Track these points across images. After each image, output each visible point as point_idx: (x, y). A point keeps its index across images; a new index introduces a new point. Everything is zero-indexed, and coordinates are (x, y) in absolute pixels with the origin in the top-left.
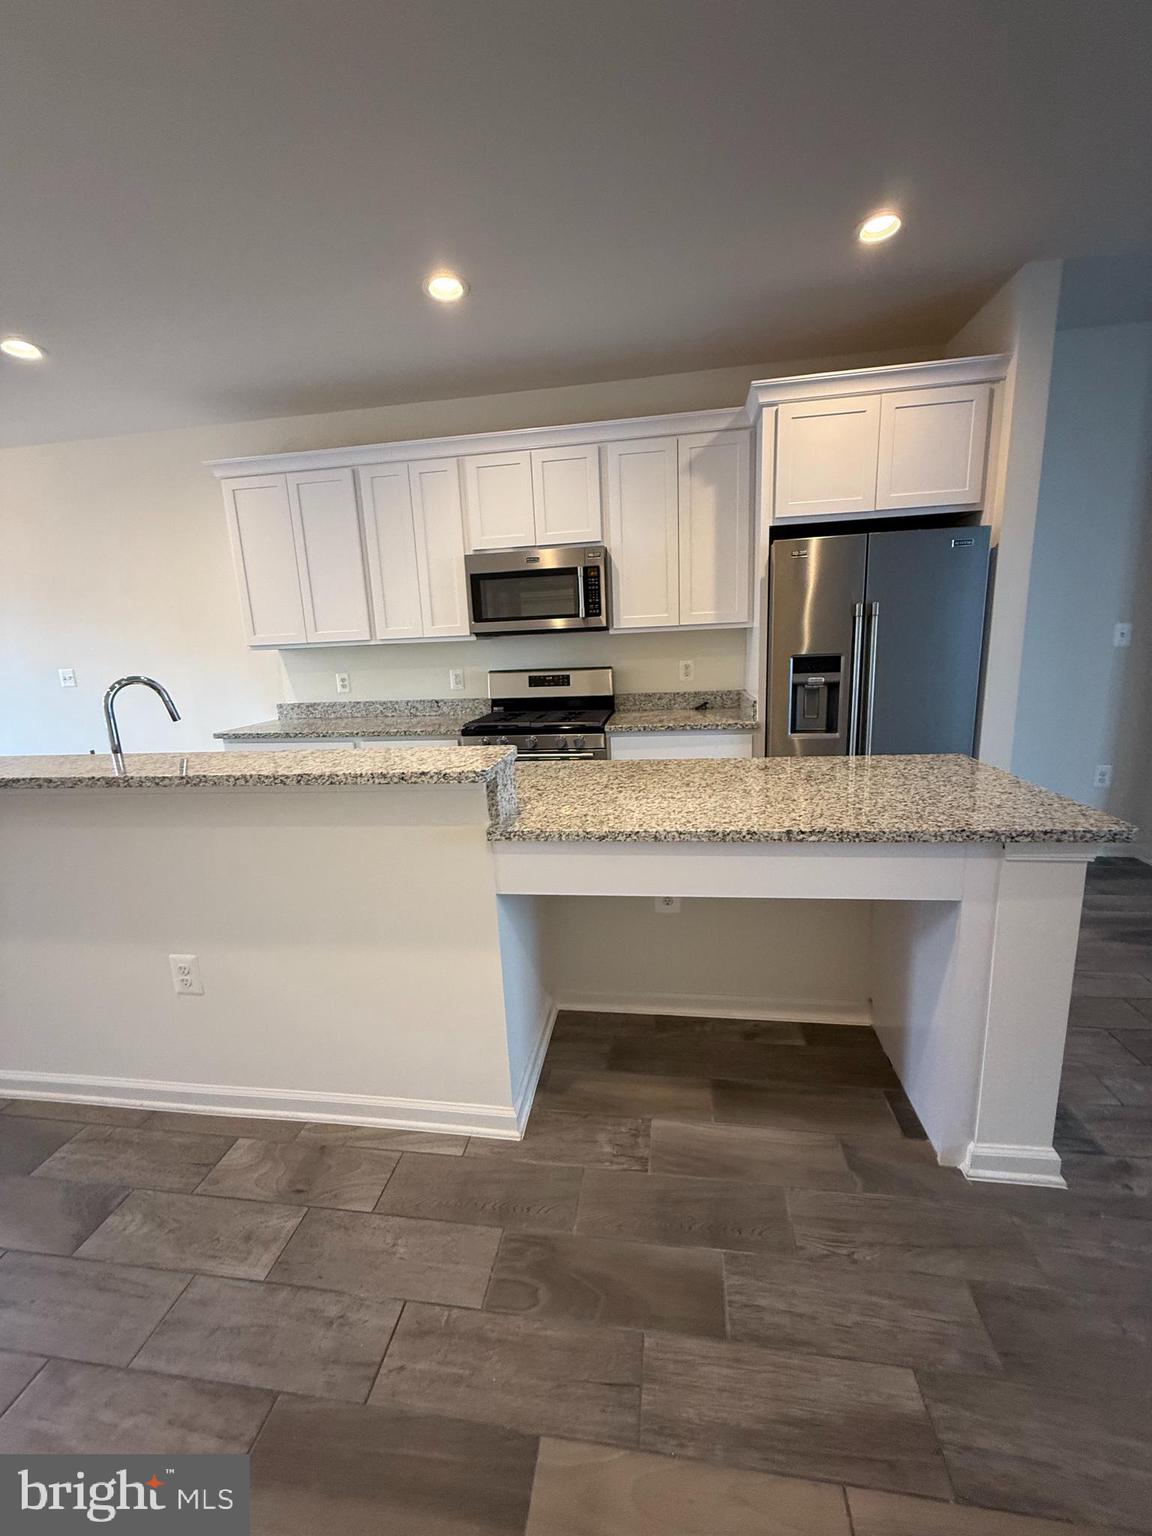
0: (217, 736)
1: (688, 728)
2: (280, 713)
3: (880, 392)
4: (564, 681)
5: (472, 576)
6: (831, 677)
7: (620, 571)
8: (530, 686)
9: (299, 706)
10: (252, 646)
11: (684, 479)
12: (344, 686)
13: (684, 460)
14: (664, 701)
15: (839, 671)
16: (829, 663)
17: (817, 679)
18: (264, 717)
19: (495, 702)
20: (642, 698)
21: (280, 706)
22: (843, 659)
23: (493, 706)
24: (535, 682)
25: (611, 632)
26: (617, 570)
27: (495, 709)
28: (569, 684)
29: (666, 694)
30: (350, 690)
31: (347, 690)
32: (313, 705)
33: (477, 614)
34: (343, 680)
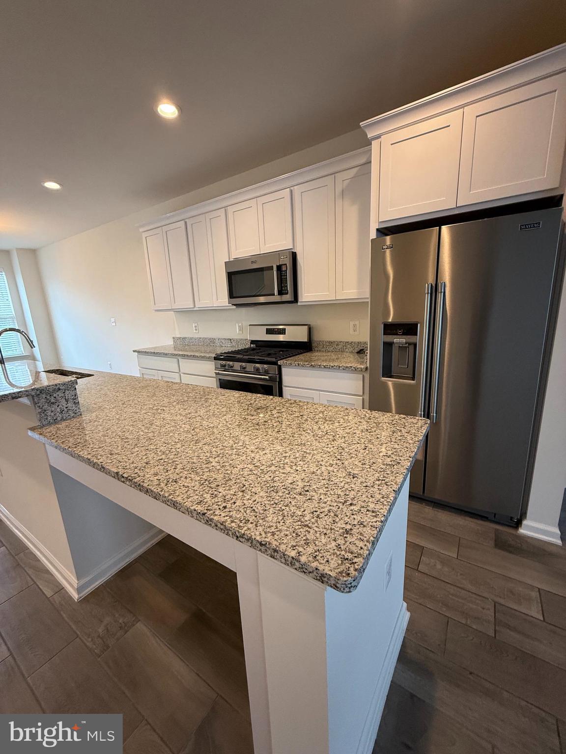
0: (134, 351)
1: (323, 367)
2: (174, 341)
3: (462, 106)
4: (282, 332)
5: (228, 273)
6: (411, 339)
7: (302, 266)
8: (267, 334)
9: (180, 338)
10: (156, 310)
11: (339, 202)
12: (196, 330)
13: (339, 189)
14: (340, 347)
15: (417, 335)
16: (410, 329)
17: (399, 340)
18: (166, 342)
19: (253, 342)
20: (327, 344)
21: (174, 338)
22: (419, 325)
23: (251, 343)
24: (269, 332)
25: (299, 304)
26: (300, 265)
27: (252, 345)
28: (285, 334)
29: (340, 342)
30: (198, 332)
31: (197, 331)
32: (185, 338)
33: (231, 295)
34: (196, 327)
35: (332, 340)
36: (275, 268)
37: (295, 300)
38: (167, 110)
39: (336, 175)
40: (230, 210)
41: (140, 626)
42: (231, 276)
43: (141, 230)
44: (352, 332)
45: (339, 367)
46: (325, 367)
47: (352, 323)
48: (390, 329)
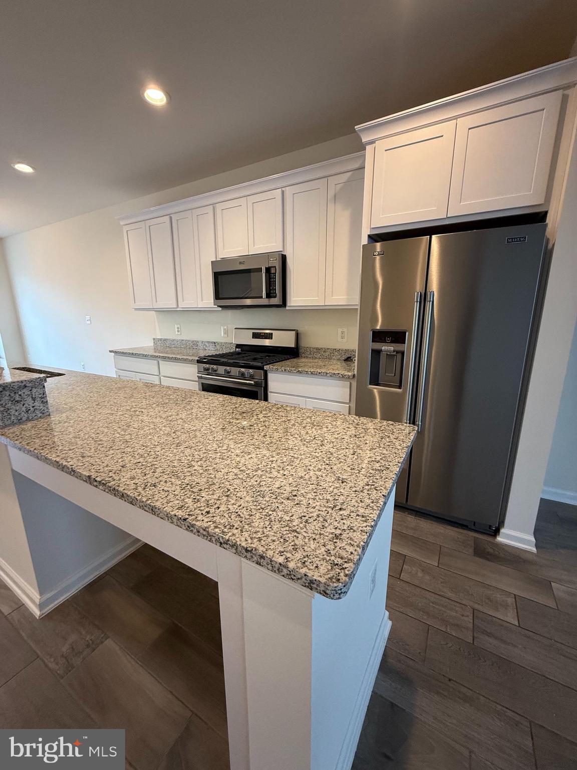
0: (111, 351)
2: (154, 342)
3: (456, 118)
4: (269, 336)
5: (214, 273)
6: (399, 347)
7: (292, 269)
8: (253, 338)
9: (161, 339)
10: (135, 309)
11: (331, 206)
12: (178, 331)
13: (331, 194)
14: (327, 354)
15: (405, 343)
16: (399, 337)
17: (387, 348)
18: (146, 343)
19: (238, 346)
20: (315, 351)
21: (154, 339)
22: (407, 333)
23: (236, 347)
24: (255, 336)
25: (287, 308)
26: (290, 269)
27: (237, 349)
28: (272, 339)
29: (328, 349)
30: (181, 334)
31: (179, 333)
32: (165, 340)
33: (217, 296)
34: (178, 328)
35: (320, 347)
36: (264, 270)
37: (283, 303)
38: (155, 96)
39: (329, 178)
40: (219, 207)
41: (109, 643)
42: (217, 276)
43: (122, 223)
44: (339, 339)
45: (327, 373)
46: (312, 373)
47: (340, 330)
48: (378, 336)
